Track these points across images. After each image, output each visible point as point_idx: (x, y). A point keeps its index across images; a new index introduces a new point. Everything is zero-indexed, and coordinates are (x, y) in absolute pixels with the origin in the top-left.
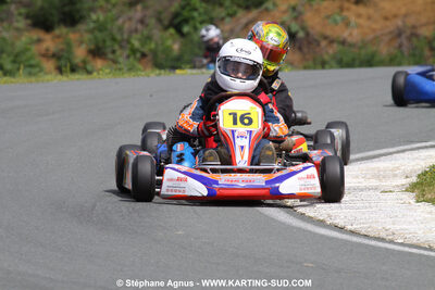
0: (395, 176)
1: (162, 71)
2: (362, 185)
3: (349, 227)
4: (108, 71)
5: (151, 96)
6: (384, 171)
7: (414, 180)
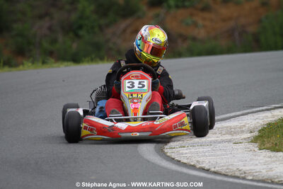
0: (243, 132)
1: (69, 63)
2: (219, 139)
3: (213, 169)
5: (64, 81)
6: (234, 129)
7: (256, 133)
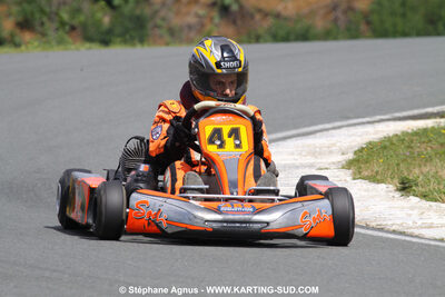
0: (331, 152)
1: (94, 45)
4: (36, 44)
5: (82, 70)
6: (320, 148)
7: (351, 156)
